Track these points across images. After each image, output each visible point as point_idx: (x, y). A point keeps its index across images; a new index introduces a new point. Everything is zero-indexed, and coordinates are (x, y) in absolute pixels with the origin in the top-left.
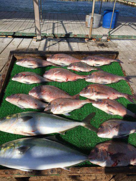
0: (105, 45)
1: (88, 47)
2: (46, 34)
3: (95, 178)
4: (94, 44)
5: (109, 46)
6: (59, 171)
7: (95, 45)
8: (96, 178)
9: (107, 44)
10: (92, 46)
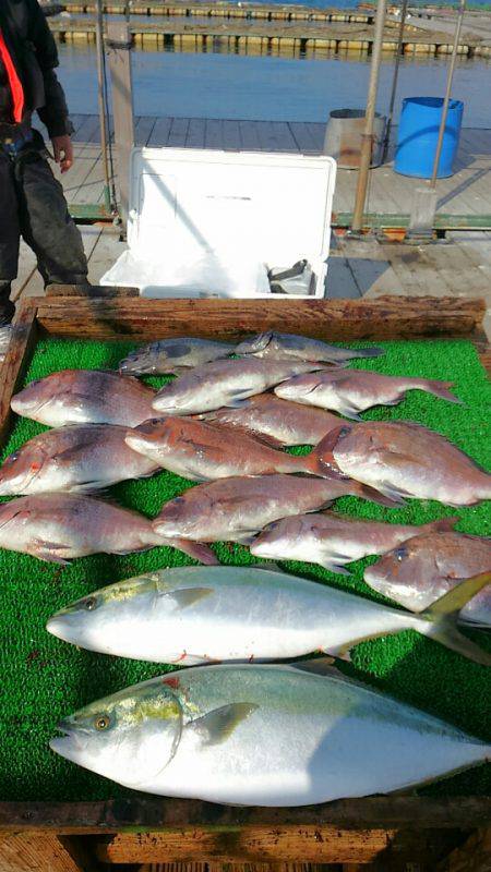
0: (424, 257)
4: (376, 253)
5: (441, 261)
9: (432, 255)
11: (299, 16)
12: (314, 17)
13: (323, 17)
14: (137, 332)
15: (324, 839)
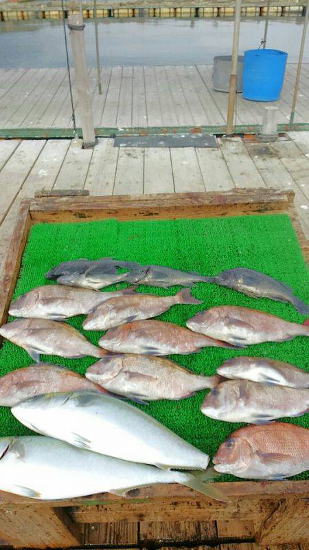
0: (272, 150)
1: (223, 158)
2: (117, 129)
3: (236, 510)
4: (241, 149)
5: (282, 152)
6: (147, 492)
7: (243, 153)
8: (239, 510)
9: (276, 148)
10: (236, 156)
14: (88, 217)
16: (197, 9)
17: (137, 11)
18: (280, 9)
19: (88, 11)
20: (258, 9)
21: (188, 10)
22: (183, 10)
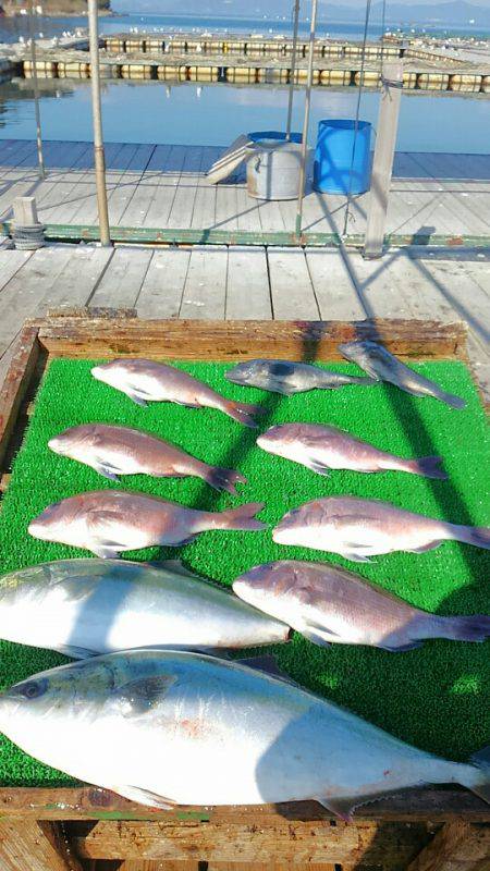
11: (333, 49)
12: (347, 49)
13: (356, 50)
14: (133, 351)
15: (298, 837)
16: (353, 73)
17: (261, 72)
18: (479, 79)
19: (188, 68)
20: (446, 78)
21: (341, 74)
22: (333, 74)
